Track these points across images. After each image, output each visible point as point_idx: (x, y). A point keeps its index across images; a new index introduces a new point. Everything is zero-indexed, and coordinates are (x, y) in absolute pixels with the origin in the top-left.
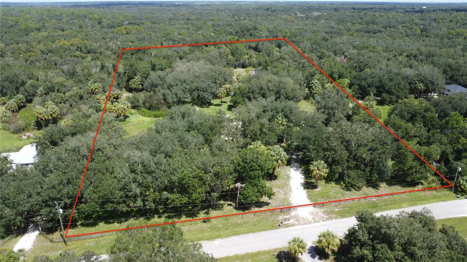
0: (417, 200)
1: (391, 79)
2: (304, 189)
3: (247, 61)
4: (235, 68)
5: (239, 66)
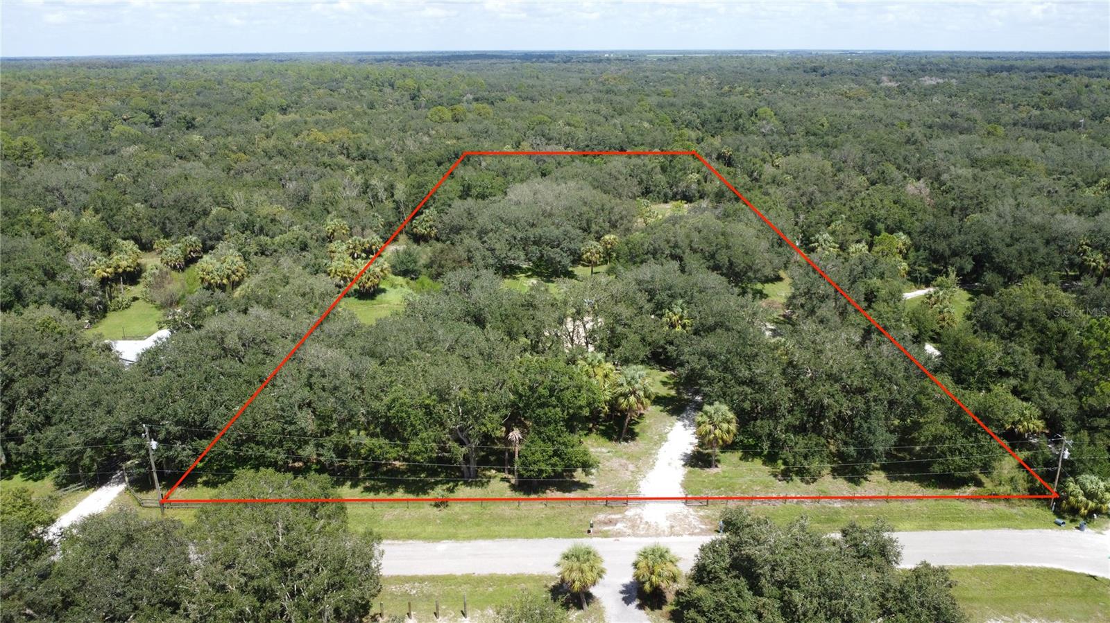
0: (947, 519)
1: (1017, 240)
2: (684, 465)
3: (694, 186)
4: (666, 202)
5: (674, 198)
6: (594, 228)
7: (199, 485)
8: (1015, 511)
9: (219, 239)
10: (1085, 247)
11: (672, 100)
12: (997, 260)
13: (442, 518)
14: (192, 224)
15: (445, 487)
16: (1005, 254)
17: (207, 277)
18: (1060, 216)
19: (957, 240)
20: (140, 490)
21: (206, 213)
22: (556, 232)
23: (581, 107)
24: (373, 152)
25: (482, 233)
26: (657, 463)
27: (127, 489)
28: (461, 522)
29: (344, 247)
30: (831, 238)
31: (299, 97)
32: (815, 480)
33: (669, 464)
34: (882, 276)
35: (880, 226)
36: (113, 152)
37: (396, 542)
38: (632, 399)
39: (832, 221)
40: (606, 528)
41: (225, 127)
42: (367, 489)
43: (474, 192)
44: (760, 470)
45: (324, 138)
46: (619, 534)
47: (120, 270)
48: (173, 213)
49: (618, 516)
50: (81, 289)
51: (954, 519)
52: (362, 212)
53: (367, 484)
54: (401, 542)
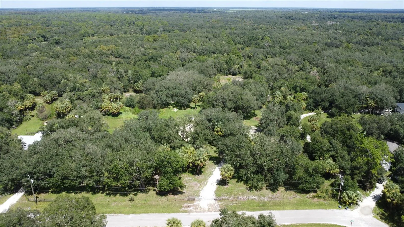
0: (302, 205)
1: (345, 95)
2: (217, 185)
3: (237, 70)
4: (227, 75)
5: (230, 74)
6: (197, 89)
7: (50, 193)
8: (326, 202)
9: (64, 92)
10: (368, 98)
11: (235, 31)
12: (337, 103)
13: (131, 205)
14: (54, 86)
15: (134, 193)
16: (339, 101)
17: (58, 110)
18: (360, 87)
19: (323, 96)
20: (29, 195)
21: (59, 82)
22: (183, 92)
23: (201, 34)
24: (123, 54)
25: (157, 91)
26: (208, 183)
27: (24, 194)
28: (138, 207)
29: (108, 97)
30: (280, 94)
31: (99, 29)
32: (260, 190)
33: (212, 184)
34: (295, 110)
35: (298, 89)
36: (28, 55)
37: (115, 214)
38: (199, 162)
39: (282, 87)
40: (187, 209)
41: (69, 44)
42: (107, 194)
43: (156, 75)
44: (242, 186)
45: (106, 48)
46: (191, 211)
47: (27, 107)
48: (48, 82)
49: (191, 204)
50: (12, 114)
51: (304, 205)
52: (115, 82)
53: (107, 192)
54: (116, 215)
